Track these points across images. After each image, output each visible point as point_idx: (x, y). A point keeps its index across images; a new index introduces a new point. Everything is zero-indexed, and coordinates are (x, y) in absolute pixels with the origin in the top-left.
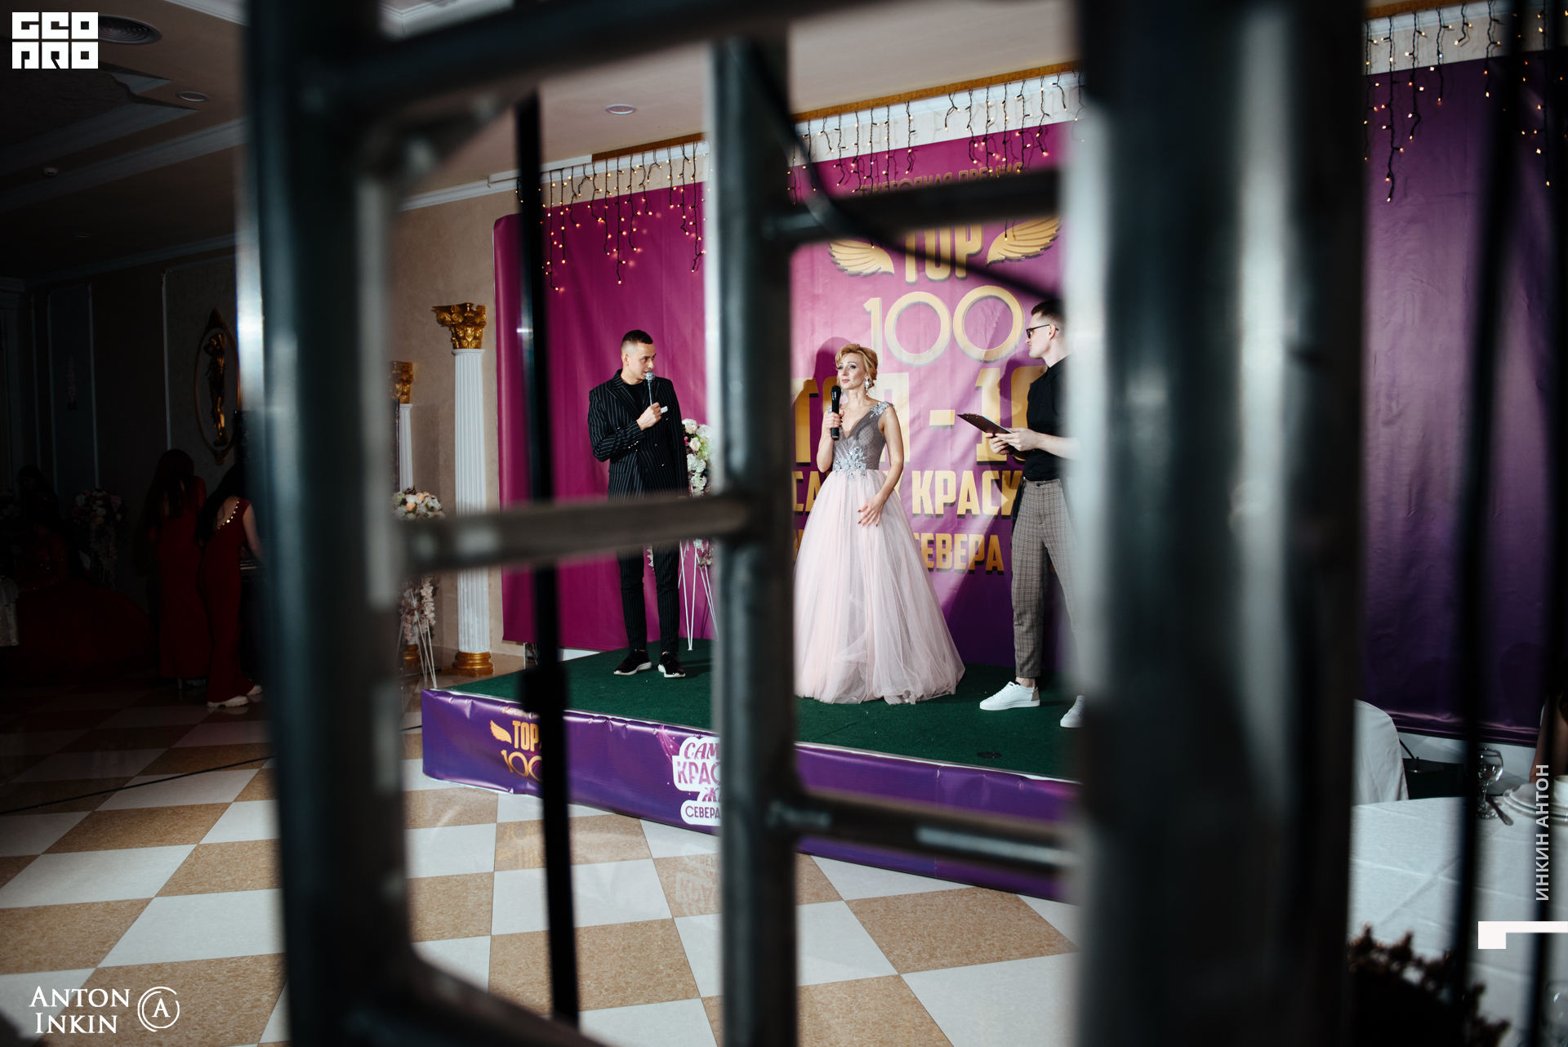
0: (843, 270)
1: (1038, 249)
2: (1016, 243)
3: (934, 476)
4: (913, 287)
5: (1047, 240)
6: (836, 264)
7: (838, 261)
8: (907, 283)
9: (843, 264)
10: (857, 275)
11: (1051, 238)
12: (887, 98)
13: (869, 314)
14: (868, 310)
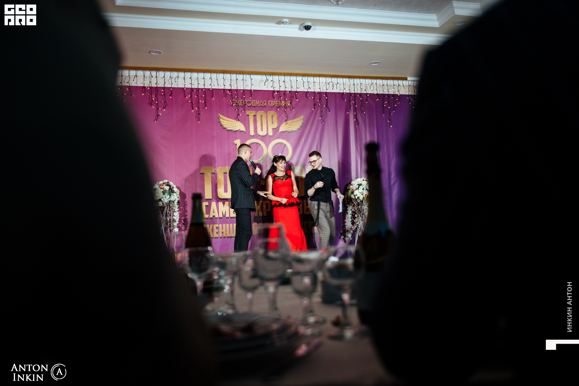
0: (225, 128)
1: (296, 129)
2: (289, 126)
3: (262, 203)
4: (253, 137)
5: (299, 127)
6: (222, 126)
7: (223, 125)
8: (251, 135)
9: (225, 126)
10: (231, 131)
11: (300, 126)
12: (244, 72)
13: (236, 145)
14: (235, 143)
